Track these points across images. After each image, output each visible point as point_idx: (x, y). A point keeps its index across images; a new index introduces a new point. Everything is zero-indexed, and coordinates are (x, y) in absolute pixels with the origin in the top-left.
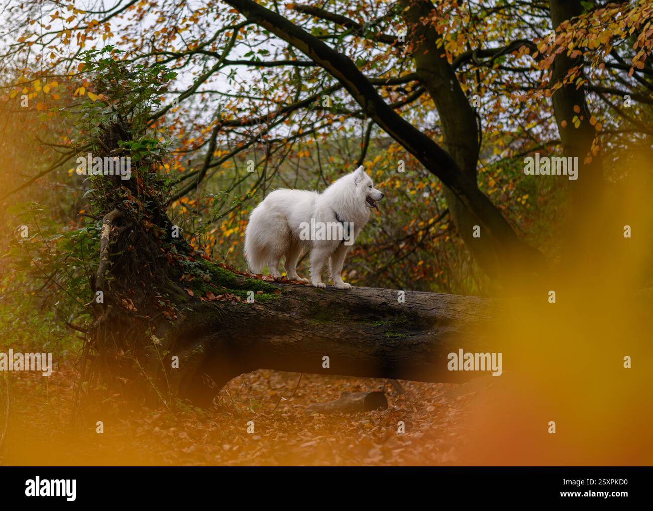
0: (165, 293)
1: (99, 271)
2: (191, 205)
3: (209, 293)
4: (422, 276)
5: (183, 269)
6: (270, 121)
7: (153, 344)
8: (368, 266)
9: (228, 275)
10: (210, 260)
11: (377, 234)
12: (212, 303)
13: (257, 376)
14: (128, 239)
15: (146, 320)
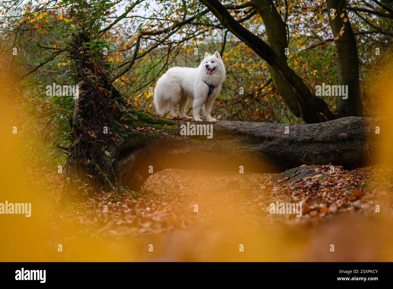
0: (112, 127)
1: (74, 115)
2: (127, 81)
3: (137, 127)
4: (259, 117)
5: (121, 113)
6: (169, 32)
7: (106, 155)
8: (227, 112)
9: (147, 116)
10: (137, 108)
11: (232, 94)
12: (139, 132)
13: (167, 176)
14: (90, 97)
15: (102, 142)
